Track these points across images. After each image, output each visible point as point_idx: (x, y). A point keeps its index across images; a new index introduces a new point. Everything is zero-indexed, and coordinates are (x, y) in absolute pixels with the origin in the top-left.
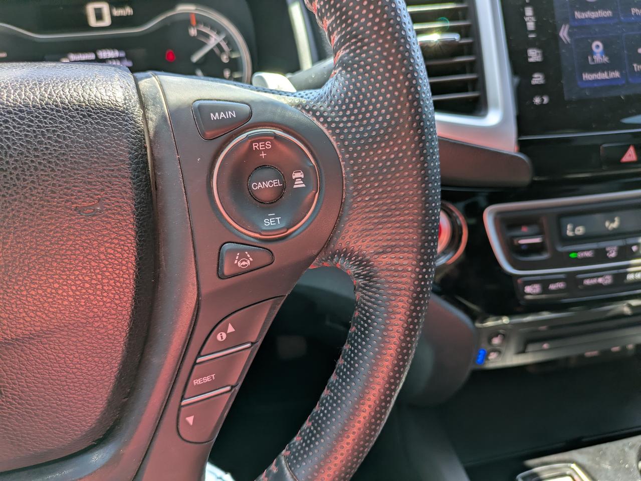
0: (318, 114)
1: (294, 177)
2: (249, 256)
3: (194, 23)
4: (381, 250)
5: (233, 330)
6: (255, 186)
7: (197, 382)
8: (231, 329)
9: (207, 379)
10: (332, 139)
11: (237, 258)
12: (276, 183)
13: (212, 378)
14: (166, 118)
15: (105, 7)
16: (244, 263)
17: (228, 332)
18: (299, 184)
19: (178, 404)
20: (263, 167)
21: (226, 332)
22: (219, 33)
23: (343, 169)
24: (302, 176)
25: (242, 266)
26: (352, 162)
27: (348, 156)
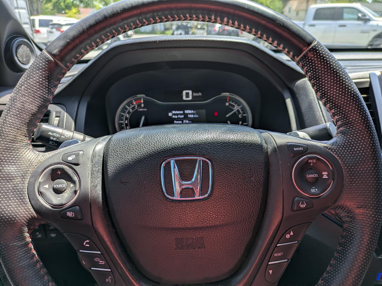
0: (333, 150)
1: (323, 174)
2: (305, 203)
3: (228, 100)
4: (360, 206)
5: (293, 234)
6: (308, 176)
7: (276, 255)
8: (292, 234)
9: (280, 254)
10: (339, 160)
11: (301, 203)
12: (316, 175)
13: (281, 254)
14: (276, 148)
15: (190, 92)
16: (303, 206)
17: (291, 235)
18: (325, 177)
19: (267, 264)
20: (311, 169)
21: (290, 234)
22: (238, 105)
23: (344, 172)
24: (327, 174)
25: (302, 207)
26: (348, 170)
27: (346, 167)
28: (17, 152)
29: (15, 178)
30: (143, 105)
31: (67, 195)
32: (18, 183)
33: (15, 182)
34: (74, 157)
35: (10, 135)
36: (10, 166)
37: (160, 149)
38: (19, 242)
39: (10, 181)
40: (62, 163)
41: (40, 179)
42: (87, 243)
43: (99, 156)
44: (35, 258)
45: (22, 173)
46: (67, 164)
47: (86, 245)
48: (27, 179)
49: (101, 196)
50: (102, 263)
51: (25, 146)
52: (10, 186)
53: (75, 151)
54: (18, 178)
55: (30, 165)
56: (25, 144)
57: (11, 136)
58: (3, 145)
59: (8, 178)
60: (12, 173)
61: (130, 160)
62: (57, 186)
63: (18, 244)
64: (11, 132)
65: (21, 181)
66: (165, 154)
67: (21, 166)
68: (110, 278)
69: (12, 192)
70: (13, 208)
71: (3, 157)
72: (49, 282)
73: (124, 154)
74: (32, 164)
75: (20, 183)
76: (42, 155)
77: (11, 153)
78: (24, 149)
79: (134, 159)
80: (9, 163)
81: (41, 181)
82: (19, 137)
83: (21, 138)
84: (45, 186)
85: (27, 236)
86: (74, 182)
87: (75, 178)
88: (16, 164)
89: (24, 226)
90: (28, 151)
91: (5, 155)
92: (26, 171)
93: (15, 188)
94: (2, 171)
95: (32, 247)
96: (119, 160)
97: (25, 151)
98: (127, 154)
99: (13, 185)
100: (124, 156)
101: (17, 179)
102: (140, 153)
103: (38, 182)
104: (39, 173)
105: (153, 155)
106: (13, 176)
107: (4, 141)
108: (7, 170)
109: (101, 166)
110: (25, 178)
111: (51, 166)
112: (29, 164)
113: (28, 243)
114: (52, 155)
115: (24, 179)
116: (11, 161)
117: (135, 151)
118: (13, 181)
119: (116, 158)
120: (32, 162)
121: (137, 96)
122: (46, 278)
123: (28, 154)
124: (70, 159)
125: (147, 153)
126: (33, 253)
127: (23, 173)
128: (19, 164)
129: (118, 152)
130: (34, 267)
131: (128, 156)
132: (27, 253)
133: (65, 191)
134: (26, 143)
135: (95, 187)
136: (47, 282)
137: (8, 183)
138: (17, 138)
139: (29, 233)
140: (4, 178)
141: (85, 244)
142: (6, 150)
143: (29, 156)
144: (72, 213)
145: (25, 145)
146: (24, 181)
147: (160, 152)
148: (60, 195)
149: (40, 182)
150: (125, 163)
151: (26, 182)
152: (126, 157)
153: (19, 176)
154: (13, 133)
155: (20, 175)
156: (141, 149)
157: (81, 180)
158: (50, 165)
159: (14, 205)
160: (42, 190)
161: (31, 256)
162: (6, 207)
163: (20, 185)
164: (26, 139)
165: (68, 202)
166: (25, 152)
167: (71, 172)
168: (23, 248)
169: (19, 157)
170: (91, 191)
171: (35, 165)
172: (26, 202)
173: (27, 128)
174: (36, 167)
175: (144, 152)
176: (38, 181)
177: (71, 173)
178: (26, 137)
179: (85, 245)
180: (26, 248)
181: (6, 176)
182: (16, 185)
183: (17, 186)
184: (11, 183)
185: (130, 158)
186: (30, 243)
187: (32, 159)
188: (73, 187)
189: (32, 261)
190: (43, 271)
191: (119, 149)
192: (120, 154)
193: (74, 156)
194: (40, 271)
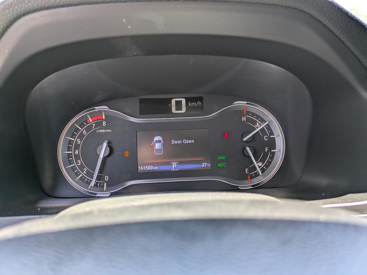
15: (183, 101)
121: (95, 109)
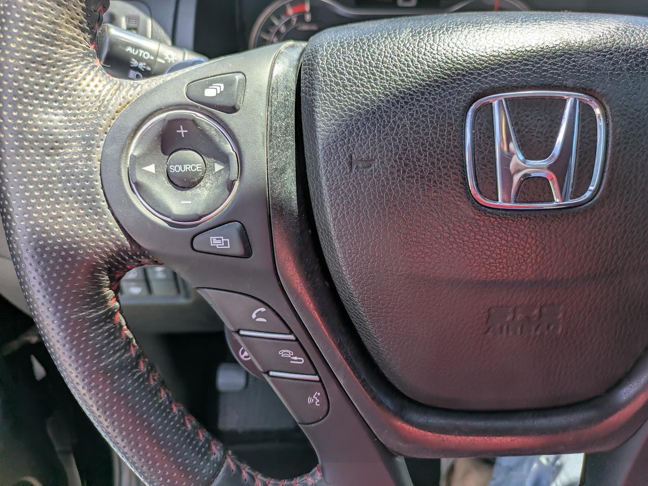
28: (63, 74)
29: (65, 144)
30: (308, 17)
31: (206, 193)
32: (75, 157)
33: (66, 154)
34: (222, 90)
35: (40, 18)
36: (49, 110)
37: (464, 67)
38: (90, 309)
39: (51, 151)
40: (188, 105)
41: (134, 150)
42: (259, 315)
43: (286, 87)
44: (132, 348)
45: (82, 130)
46: (201, 108)
47: (257, 320)
48: (98, 147)
49: (294, 196)
50: (298, 360)
51: (83, 59)
52: (53, 165)
53: (219, 73)
54: (74, 143)
55: (102, 109)
56: (83, 53)
57: (42, 23)
58: (23, 48)
59: (46, 144)
60: (55, 130)
61: (379, 97)
62: (180, 168)
63: (89, 315)
64: (41, 11)
65: (82, 152)
66: (479, 81)
67: (77, 112)
68: (317, 396)
69: (60, 183)
70: (68, 223)
71: (26, 83)
72: (171, 403)
73: (361, 80)
74: (105, 107)
75: (80, 159)
76: (132, 86)
77: (48, 73)
78: (80, 66)
79: (392, 94)
80: (45, 103)
81: (136, 154)
82: (67, 28)
83: (69, 33)
84: (147, 168)
85: (109, 294)
86: (224, 158)
87: (228, 148)
88: (64, 105)
89: (99, 272)
90: (92, 73)
91: (32, 80)
92: (92, 125)
93: (67, 171)
94: (29, 122)
95: (123, 322)
96: (349, 98)
97: (85, 71)
98: (369, 82)
99: (62, 164)
100: (363, 85)
101: (71, 147)
102: (407, 77)
103: (126, 157)
104: (130, 130)
105: (446, 84)
106: (60, 137)
107: (25, 36)
108: (41, 120)
109: (293, 116)
110: (91, 145)
111: (160, 114)
112: (100, 107)
113: (114, 314)
114: (158, 84)
115: (89, 146)
116: (51, 97)
117: (394, 73)
118: (61, 151)
119: (339, 91)
120: (106, 103)
122: (163, 394)
123: (92, 80)
124: (210, 93)
125: (429, 77)
126: (127, 338)
127: (86, 132)
128: (73, 106)
129: (342, 74)
130: (135, 371)
131: (372, 87)
132: (112, 337)
133: (199, 181)
134: (84, 49)
135: (281, 174)
136: (167, 403)
137: (47, 158)
138: (60, 32)
139: (113, 288)
140: (36, 144)
141: (254, 316)
142: (33, 65)
143: (96, 86)
144: (223, 240)
145: (82, 55)
146: (91, 152)
147: (464, 76)
148: (189, 192)
149: (133, 156)
150: (367, 105)
151: (97, 156)
152: (368, 88)
153: (75, 140)
154: (46, 13)
155: (78, 136)
156: (408, 66)
157: (243, 153)
158: (155, 111)
159: (70, 217)
160: (140, 178)
161: (122, 345)
162: (51, 221)
163: (80, 163)
164: (85, 39)
165: (210, 211)
166: (86, 74)
167: (215, 130)
168: (103, 326)
169: (70, 86)
170: (271, 183)
171: (114, 111)
172: (99, 210)
173: (84, 5)
174: (117, 116)
175: (420, 75)
176: (127, 154)
177: (213, 132)
178: (83, 30)
179: (256, 318)
180: (111, 325)
181: (40, 137)
182: (71, 164)
183: (73, 167)
184: (57, 158)
185: (379, 93)
186: (116, 313)
187: (107, 94)
188: (222, 172)
189: (127, 355)
190: (154, 379)
191: (346, 67)
192: (349, 80)
193: (222, 86)
194: (148, 379)
